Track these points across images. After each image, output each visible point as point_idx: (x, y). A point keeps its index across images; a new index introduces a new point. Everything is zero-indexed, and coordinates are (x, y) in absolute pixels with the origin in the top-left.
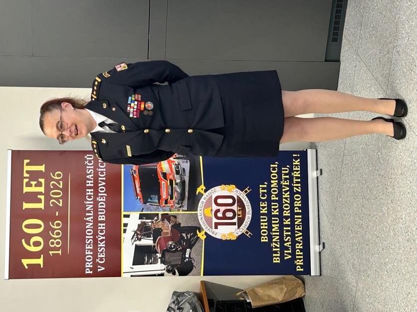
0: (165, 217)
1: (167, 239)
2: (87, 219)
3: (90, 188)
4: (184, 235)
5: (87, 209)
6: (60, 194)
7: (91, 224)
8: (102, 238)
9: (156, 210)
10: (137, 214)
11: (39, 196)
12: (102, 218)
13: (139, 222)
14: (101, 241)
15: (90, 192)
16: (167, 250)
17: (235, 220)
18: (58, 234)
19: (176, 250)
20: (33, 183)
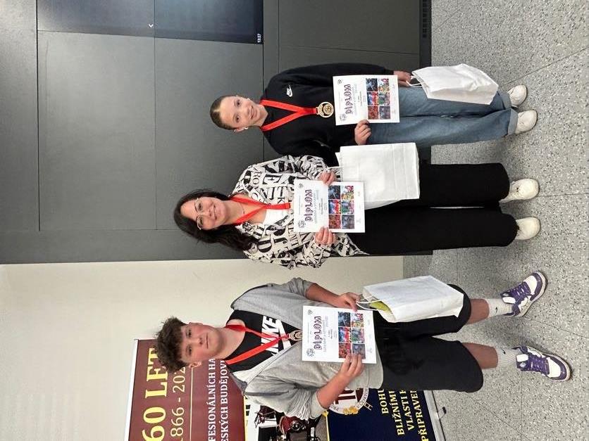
2: (210, 403)
3: (212, 371)
5: (210, 393)
6: (182, 379)
7: (214, 408)
8: (225, 422)
11: (162, 384)
12: (224, 401)
16: (291, 431)
17: (354, 394)
18: (180, 421)
20: (157, 370)
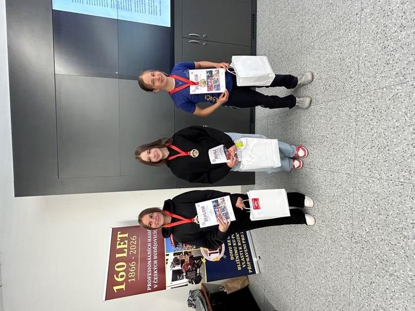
0: (186, 253)
1: (187, 265)
2: (148, 259)
3: (150, 242)
4: (195, 261)
5: (148, 254)
6: (134, 247)
7: (150, 261)
8: (156, 268)
9: (181, 250)
10: (172, 253)
11: (125, 250)
12: (155, 258)
13: (174, 257)
14: (155, 270)
15: (149, 245)
16: (188, 271)
17: (218, 251)
18: (133, 269)
19: (193, 270)
20: (122, 243)
